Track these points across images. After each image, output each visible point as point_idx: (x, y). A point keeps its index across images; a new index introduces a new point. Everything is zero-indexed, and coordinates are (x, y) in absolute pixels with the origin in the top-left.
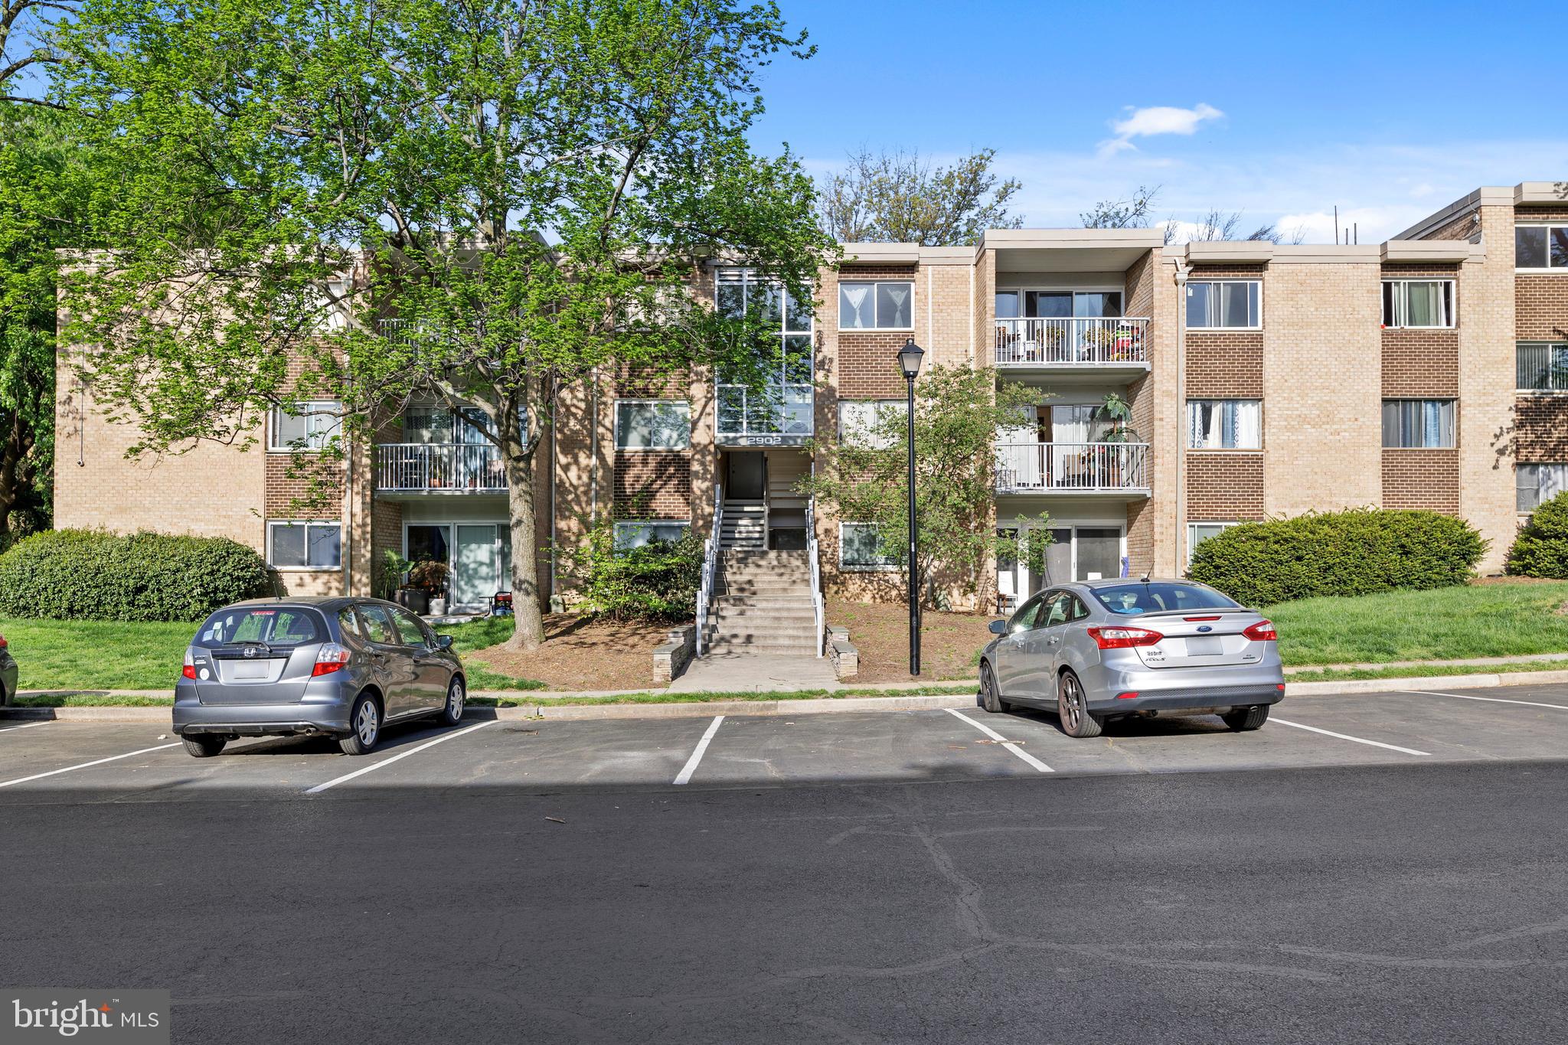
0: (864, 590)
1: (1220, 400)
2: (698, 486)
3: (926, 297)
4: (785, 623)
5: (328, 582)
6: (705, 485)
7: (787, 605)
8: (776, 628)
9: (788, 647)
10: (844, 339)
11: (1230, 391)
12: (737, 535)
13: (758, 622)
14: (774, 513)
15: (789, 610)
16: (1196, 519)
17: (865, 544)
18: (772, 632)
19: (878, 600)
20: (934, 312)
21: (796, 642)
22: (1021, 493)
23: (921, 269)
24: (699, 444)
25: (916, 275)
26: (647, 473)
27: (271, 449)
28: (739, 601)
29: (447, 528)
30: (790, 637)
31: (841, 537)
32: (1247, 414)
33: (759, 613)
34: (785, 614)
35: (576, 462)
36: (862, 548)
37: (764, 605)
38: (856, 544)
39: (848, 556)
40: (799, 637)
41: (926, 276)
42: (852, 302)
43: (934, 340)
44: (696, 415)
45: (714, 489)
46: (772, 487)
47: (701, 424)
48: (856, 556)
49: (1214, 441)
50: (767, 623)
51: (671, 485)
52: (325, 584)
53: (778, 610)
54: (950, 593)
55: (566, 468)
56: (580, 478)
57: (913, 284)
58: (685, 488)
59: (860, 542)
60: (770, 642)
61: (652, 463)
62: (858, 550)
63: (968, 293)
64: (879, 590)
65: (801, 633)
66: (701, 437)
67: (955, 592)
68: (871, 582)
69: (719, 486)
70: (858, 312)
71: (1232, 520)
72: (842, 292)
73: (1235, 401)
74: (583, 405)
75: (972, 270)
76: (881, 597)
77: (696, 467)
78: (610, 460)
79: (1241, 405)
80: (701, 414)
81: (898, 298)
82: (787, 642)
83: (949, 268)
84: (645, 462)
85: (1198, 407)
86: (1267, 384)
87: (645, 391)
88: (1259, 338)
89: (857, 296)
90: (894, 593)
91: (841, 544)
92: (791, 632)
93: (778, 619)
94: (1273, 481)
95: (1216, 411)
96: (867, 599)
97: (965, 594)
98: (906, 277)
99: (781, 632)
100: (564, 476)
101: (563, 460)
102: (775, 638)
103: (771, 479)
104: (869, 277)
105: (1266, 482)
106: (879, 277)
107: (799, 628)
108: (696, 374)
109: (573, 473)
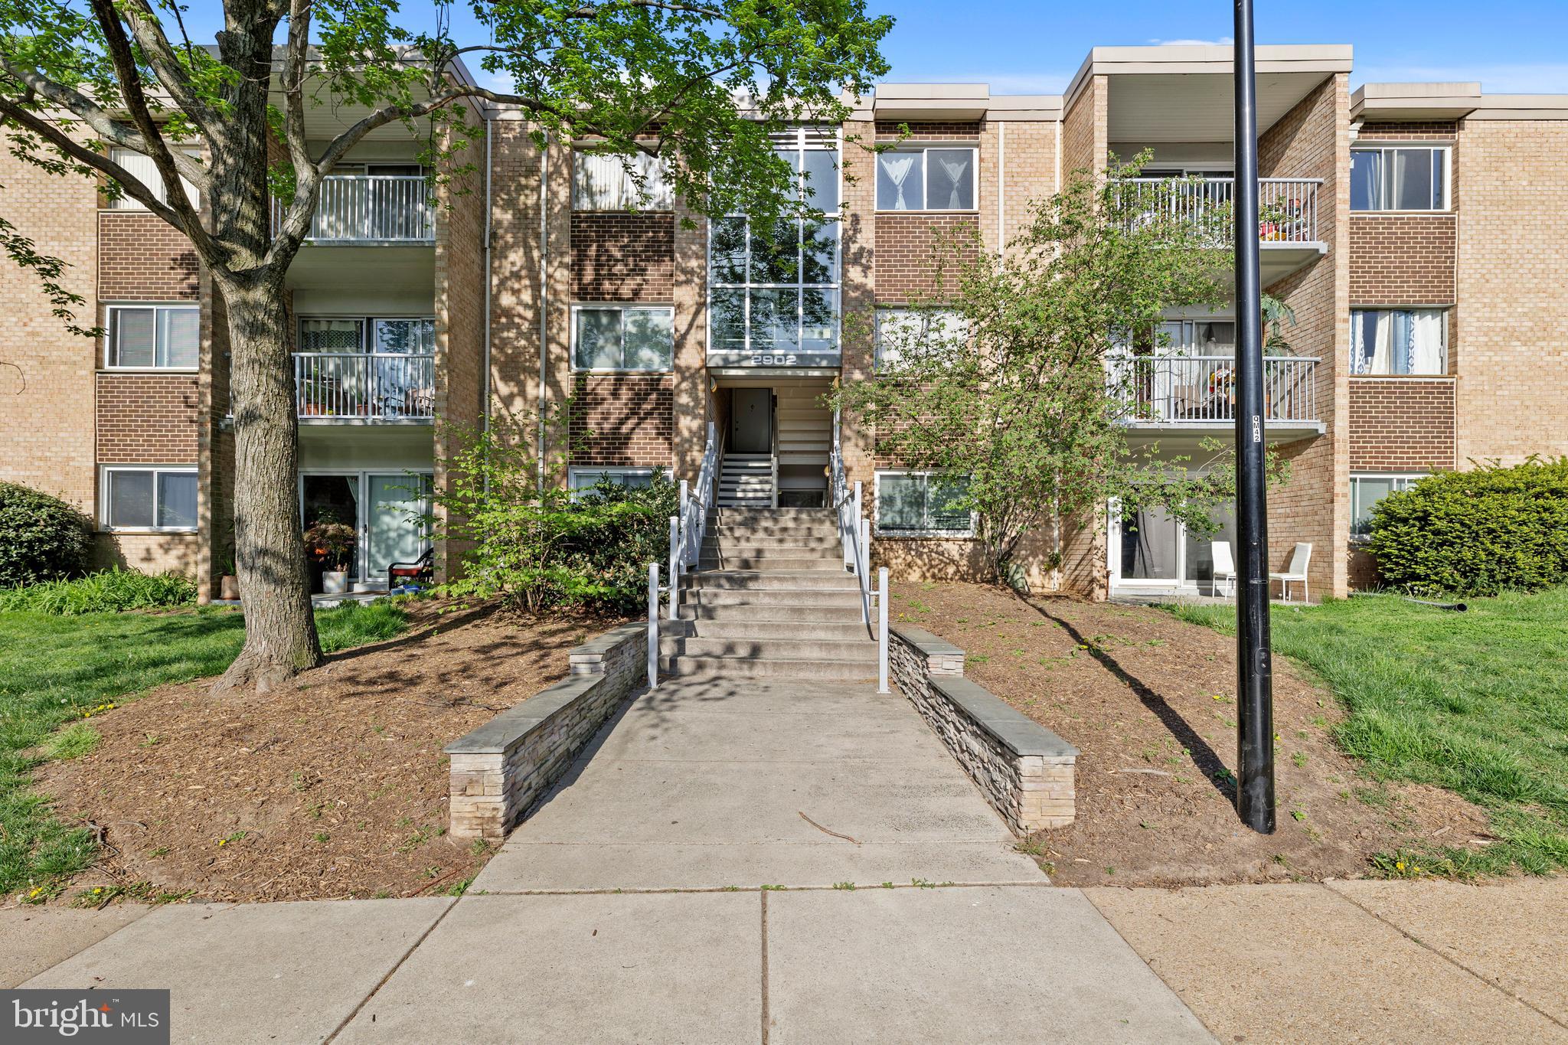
0: (909, 565)
1: (1389, 310)
2: (687, 424)
3: (996, 166)
4: (811, 619)
5: (185, 555)
6: (695, 424)
7: (809, 586)
8: (797, 628)
9: (820, 665)
10: (883, 222)
11: (1408, 295)
12: (740, 495)
13: (765, 616)
14: (784, 471)
15: (817, 594)
16: (1361, 470)
17: (911, 504)
18: (788, 635)
19: (930, 580)
20: (1006, 186)
21: (833, 655)
22: (1139, 426)
23: (988, 126)
24: (688, 368)
25: (983, 136)
26: (617, 408)
27: (107, 367)
28: (738, 582)
29: (356, 478)
30: (822, 645)
31: (877, 494)
32: (1426, 331)
33: (766, 600)
34: (810, 602)
35: (522, 393)
36: (906, 509)
37: (776, 586)
38: (899, 504)
39: (888, 520)
40: (836, 646)
41: (996, 137)
42: (893, 177)
43: (1006, 224)
44: (683, 329)
45: (706, 430)
46: (782, 437)
47: (691, 339)
48: (898, 520)
49: (1380, 365)
50: (780, 618)
51: (650, 425)
52: (179, 558)
53: (797, 595)
54: (1028, 572)
55: (508, 401)
56: (527, 414)
57: (976, 151)
58: (667, 429)
59: (904, 502)
60: (786, 654)
61: (625, 394)
62: (901, 512)
63: (1052, 160)
64: (932, 567)
65: (838, 637)
66: (690, 358)
67: (1034, 570)
68: (920, 555)
69: (712, 426)
70: (900, 191)
71: (1410, 471)
72: (879, 163)
73: (1408, 311)
74: (529, 314)
75: (1058, 128)
76: (934, 576)
77: (684, 399)
78: (567, 387)
79: (1417, 317)
80: (691, 325)
81: (955, 172)
82: (815, 654)
83: (1026, 126)
84: (615, 394)
85: (1360, 318)
86: (1461, 286)
87: (617, 297)
88: (1449, 223)
89: (899, 168)
90: (951, 570)
91: (877, 503)
92: (821, 635)
93: (798, 611)
94: (1469, 418)
95: (1383, 325)
96: (914, 576)
97: (1047, 571)
98: (967, 139)
99: (804, 635)
100: (504, 412)
101: (504, 389)
102: (795, 646)
103: (781, 427)
104: (918, 139)
105: (1460, 419)
106: (930, 139)
107: (835, 628)
108: (684, 271)
109: (518, 404)
